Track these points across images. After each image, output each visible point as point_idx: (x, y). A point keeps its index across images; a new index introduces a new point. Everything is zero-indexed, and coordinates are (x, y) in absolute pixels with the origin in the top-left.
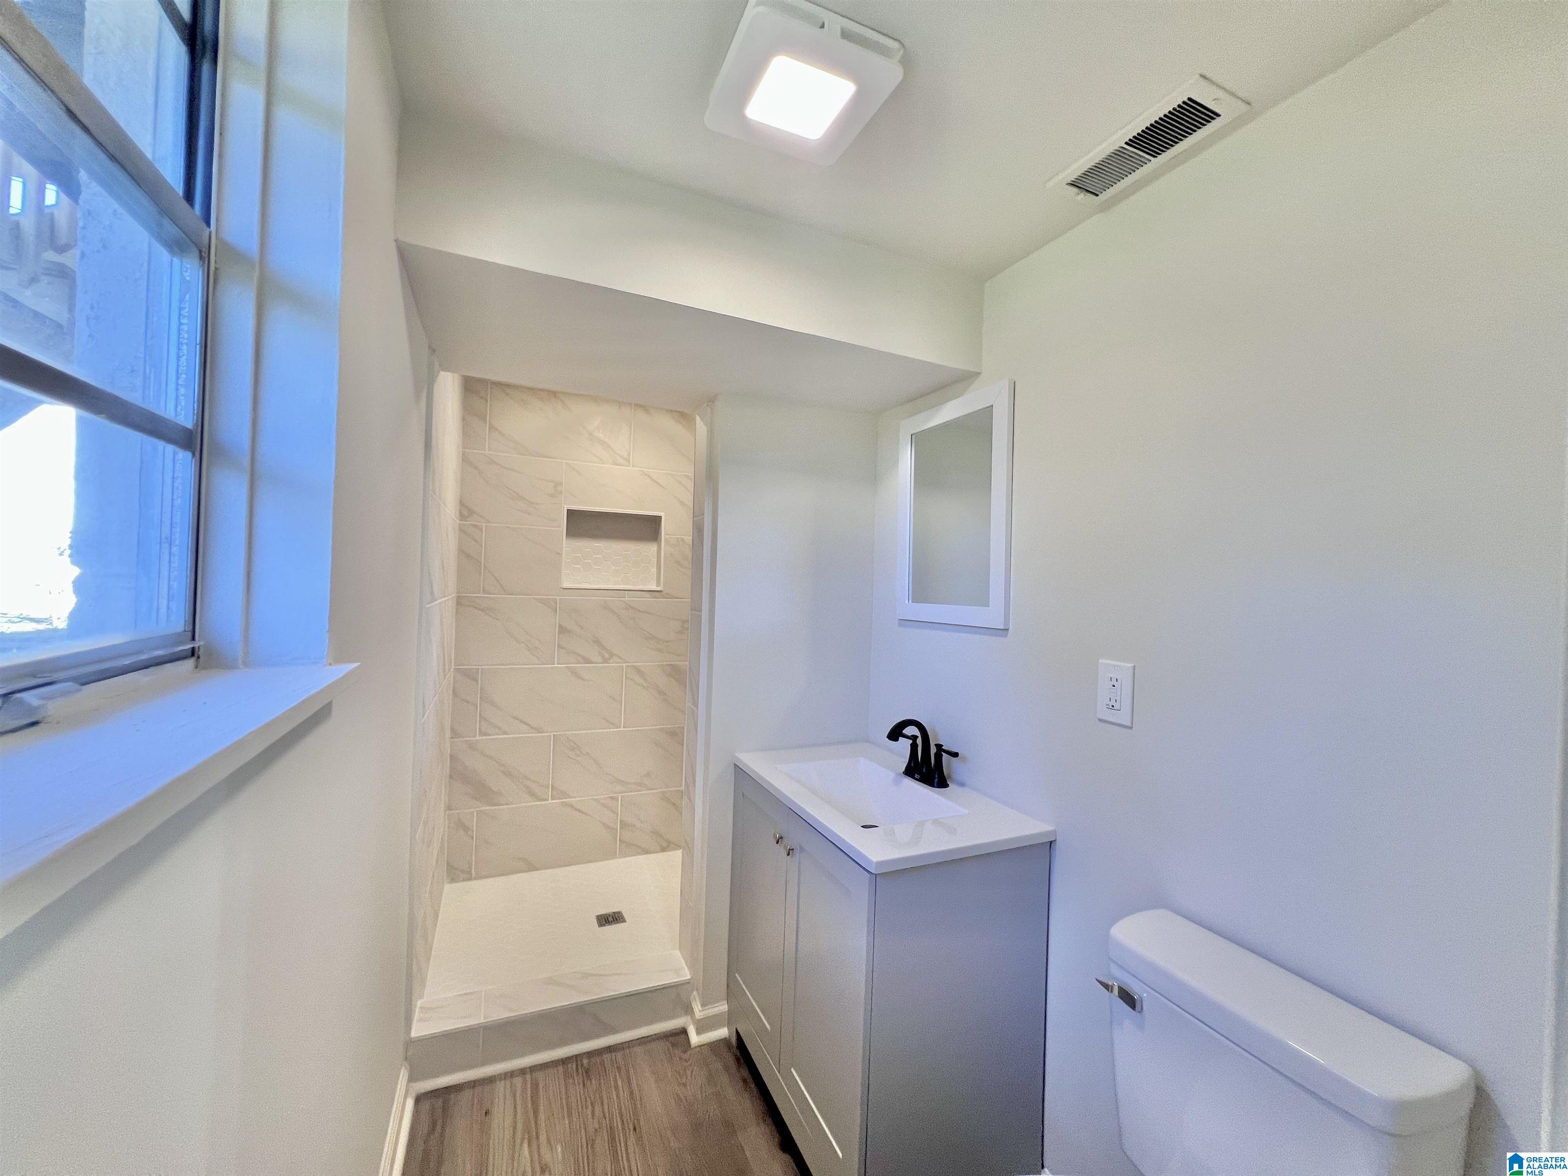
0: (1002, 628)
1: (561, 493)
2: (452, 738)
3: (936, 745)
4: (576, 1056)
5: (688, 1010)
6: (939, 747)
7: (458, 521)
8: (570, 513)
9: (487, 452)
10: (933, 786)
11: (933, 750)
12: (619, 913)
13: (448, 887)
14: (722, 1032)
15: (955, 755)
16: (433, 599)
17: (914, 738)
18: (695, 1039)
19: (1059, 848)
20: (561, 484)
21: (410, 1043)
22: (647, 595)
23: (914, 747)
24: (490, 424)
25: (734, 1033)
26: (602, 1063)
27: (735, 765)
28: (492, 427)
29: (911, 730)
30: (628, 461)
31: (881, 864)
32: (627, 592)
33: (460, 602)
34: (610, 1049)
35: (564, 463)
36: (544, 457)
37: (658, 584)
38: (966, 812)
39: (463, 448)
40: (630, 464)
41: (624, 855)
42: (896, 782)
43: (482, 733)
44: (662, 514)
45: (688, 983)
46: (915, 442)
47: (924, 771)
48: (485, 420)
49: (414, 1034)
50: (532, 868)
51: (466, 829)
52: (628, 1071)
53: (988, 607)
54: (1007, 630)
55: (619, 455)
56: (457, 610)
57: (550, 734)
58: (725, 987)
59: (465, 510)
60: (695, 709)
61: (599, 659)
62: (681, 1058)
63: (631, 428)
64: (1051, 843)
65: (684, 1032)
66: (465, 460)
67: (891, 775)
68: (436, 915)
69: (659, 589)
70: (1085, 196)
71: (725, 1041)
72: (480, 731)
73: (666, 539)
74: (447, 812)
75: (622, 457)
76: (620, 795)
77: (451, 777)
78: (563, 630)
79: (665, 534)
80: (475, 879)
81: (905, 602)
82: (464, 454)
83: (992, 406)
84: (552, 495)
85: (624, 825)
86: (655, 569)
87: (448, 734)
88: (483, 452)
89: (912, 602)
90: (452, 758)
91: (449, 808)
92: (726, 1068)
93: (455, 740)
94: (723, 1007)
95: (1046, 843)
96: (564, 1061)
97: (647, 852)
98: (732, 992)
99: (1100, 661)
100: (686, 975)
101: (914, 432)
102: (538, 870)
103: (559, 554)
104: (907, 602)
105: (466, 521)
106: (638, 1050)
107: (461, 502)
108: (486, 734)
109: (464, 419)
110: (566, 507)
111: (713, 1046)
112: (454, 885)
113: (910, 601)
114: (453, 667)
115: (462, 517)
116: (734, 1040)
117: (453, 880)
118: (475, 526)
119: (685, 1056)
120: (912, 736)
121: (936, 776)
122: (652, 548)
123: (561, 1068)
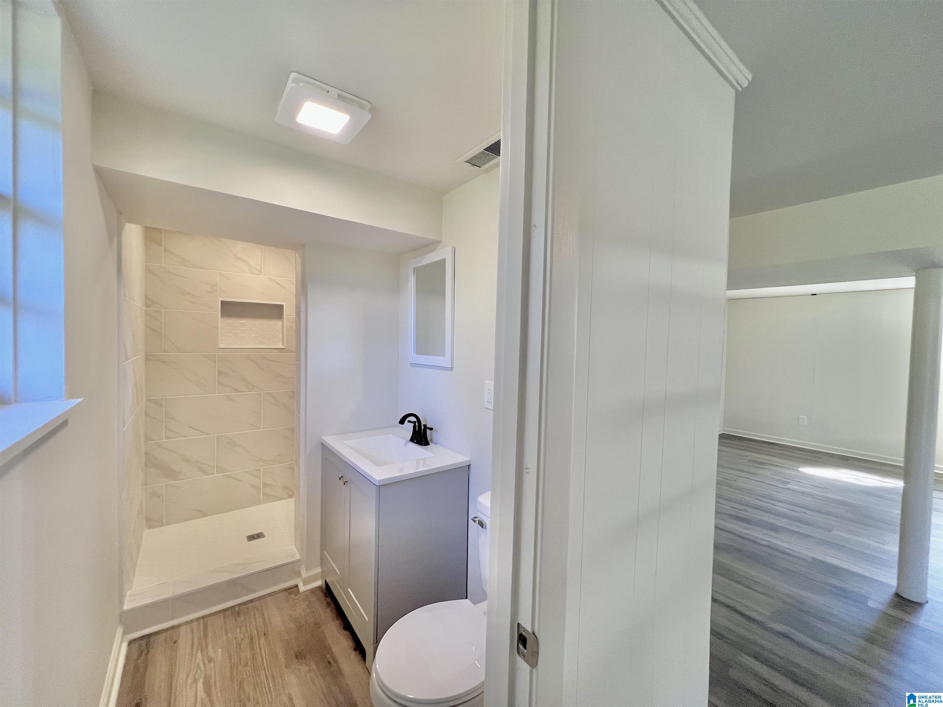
0: (450, 367)
1: (216, 290)
2: (146, 442)
3: (423, 425)
4: (232, 607)
5: (298, 574)
6: (425, 426)
7: (144, 308)
8: (222, 302)
9: (163, 265)
10: (422, 445)
11: (423, 428)
12: (261, 533)
13: (147, 533)
14: (319, 583)
15: (431, 429)
16: (127, 358)
17: (415, 422)
18: (302, 588)
19: (472, 467)
20: (216, 285)
21: (123, 614)
22: (275, 351)
23: (414, 427)
24: (165, 248)
25: (324, 582)
26: (247, 609)
27: (322, 443)
28: (165, 249)
29: (413, 419)
30: (261, 272)
31: (380, 481)
32: (262, 349)
33: (147, 358)
34: (252, 601)
35: (218, 273)
36: (203, 268)
37: (283, 345)
38: (433, 455)
39: (146, 262)
40: (262, 273)
41: (265, 502)
42: (406, 445)
43: (167, 437)
44: (284, 303)
45: (298, 561)
46: (416, 272)
47: (419, 438)
48: (161, 245)
49: (126, 608)
50: (205, 515)
51: (159, 496)
52: (262, 610)
53: (445, 356)
54: (453, 368)
55: (254, 268)
56: (146, 363)
57: (214, 435)
58: (319, 560)
59: (149, 301)
60: (299, 415)
61: (246, 390)
62: (293, 599)
63: (262, 252)
64: (469, 465)
65: (297, 586)
66: (148, 270)
67: (403, 442)
68: (139, 546)
69: (283, 347)
70: (474, 167)
71: (320, 588)
72: (166, 436)
73: (286, 318)
74: (144, 487)
75: (257, 270)
76: (262, 468)
77: (146, 465)
78: (220, 373)
79: (286, 315)
80: (166, 525)
81: (412, 354)
82: (146, 266)
83: (445, 259)
84: (210, 292)
85: (265, 485)
86: (281, 336)
87: (143, 439)
88: (160, 265)
89: (416, 354)
90: (146, 454)
91: (146, 484)
92: (319, 599)
93: (148, 442)
94: (319, 570)
95: (467, 465)
96: (224, 611)
97: (280, 499)
98: (323, 561)
99: (486, 381)
100: (298, 557)
101: (415, 267)
102: (209, 515)
103: (217, 328)
104: (413, 354)
105: (151, 308)
106: (270, 598)
107: (146, 297)
108: (170, 438)
109: (145, 244)
110: (220, 299)
111: (312, 591)
112: (151, 530)
113: (415, 354)
114: (144, 399)
115: (147, 305)
116: (324, 587)
117: (150, 527)
118: (156, 311)
119: (297, 597)
120: (414, 421)
121: (424, 440)
122: (279, 323)
123: (221, 614)
